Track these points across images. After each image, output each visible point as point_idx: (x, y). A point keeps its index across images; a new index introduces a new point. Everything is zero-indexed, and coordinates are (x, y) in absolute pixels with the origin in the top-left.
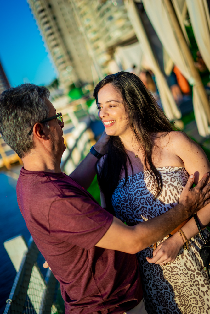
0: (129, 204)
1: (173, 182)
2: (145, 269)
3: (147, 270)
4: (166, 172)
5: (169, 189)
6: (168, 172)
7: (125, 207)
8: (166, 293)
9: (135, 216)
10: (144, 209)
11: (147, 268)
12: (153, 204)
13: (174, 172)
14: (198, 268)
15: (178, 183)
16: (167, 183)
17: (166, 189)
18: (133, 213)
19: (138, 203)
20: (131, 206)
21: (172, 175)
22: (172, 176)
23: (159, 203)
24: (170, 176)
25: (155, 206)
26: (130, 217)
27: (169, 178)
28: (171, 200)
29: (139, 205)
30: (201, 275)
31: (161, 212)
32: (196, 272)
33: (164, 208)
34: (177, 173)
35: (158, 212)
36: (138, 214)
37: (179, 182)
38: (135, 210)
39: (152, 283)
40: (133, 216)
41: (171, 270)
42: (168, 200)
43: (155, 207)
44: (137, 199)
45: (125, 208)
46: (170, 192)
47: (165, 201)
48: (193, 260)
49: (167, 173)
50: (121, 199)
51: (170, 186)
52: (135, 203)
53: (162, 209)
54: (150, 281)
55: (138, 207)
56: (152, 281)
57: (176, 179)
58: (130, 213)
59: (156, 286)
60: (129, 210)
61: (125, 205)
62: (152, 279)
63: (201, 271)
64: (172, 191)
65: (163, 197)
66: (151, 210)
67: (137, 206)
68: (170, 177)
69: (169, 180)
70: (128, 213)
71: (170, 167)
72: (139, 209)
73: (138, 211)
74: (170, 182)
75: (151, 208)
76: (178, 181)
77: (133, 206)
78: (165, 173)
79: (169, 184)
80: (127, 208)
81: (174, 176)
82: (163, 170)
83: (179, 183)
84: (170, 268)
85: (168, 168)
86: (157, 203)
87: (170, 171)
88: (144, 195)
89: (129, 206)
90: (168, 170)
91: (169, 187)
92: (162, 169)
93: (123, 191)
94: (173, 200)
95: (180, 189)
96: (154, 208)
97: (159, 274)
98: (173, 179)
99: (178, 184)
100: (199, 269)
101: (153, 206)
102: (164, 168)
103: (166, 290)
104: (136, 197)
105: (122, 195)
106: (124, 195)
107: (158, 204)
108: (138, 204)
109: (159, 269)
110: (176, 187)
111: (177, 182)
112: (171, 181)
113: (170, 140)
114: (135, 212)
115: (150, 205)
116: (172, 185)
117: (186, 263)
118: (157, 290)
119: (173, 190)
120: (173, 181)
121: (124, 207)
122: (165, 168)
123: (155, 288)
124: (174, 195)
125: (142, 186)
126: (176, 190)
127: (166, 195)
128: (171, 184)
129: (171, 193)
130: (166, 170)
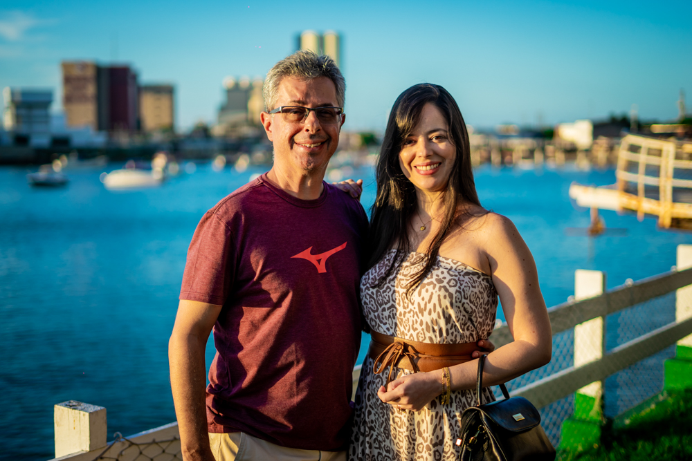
0: (375, 293)
1: (450, 286)
2: (371, 409)
3: (373, 412)
4: (449, 267)
5: (438, 293)
6: (453, 269)
7: (369, 294)
8: (386, 458)
9: (378, 314)
10: (393, 310)
11: (373, 409)
12: (408, 307)
13: (462, 274)
14: (431, 439)
15: (457, 291)
16: (439, 283)
17: (434, 291)
18: (378, 309)
19: (389, 297)
20: (377, 296)
21: (456, 276)
22: (454, 277)
23: (417, 310)
24: (451, 276)
25: (409, 312)
26: (372, 313)
27: (448, 278)
28: (435, 312)
29: (389, 301)
30: (431, 452)
31: (415, 326)
32: (426, 444)
33: (421, 321)
34: (467, 277)
35: (411, 323)
36: (382, 314)
37: (461, 290)
38: (381, 305)
39: (374, 437)
40: (376, 314)
41: (399, 424)
42: (430, 310)
43: (409, 315)
44: (388, 290)
45: (368, 297)
46: (437, 298)
47: (425, 310)
48: (431, 423)
49: (450, 270)
50: (369, 279)
51: (443, 289)
52: (385, 294)
53: (417, 322)
54: (372, 432)
55: (386, 304)
56: (375, 433)
57: (459, 285)
58: (373, 308)
59: (380, 442)
60: (373, 303)
61: (370, 292)
62: (376, 430)
63: (434, 447)
64: (442, 298)
65: (424, 302)
66: (402, 317)
67: (386, 301)
68: (451, 278)
69: (446, 281)
70: (371, 306)
71: (459, 263)
72: (386, 306)
73: (384, 310)
74: (445, 284)
75: (403, 313)
76: (460, 288)
77: (380, 298)
78: (447, 269)
79: (442, 285)
80: (371, 297)
81: (459, 279)
82: (447, 263)
83: (460, 292)
84: (399, 420)
85: (455, 264)
86: (413, 309)
87: (457, 269)
88: (401, 287)
89: (375, 296)
90: (454, 266)
91: (440, 290)
92: (445, 261)
93: (377, 269)
94: (439, 313)
95: (456, 302)
96: (407, 315)
97: (384, 424)
98: (453, 281)
99: (457, 293)
100: (433, 442)
101: (407, 310)
102: (449, 261)
103: (388, 454)
104: (390, 285)
105: (372, 274)
106: (375, 276)
107: (415, 311)
108: (387, 298)
109: (386, 416)
110: (451, 295)
111: (457, 288)
112: (448, 283)
113: (485, 225)
114: (380, 309)
115: (404, 308)
116: (447, 290)
117: (421, 423)
118: (378, 450)
119: (445, 297)
120: (451, 284)
121: (367, 293)
122: (452, 261)
123: (377, 446)
124: (443, 306)
125: (404, 273)
126: (450, 300)
127: (429, 301)
128: (444, 287)
129: (439, 300)
130: (452, 265)
